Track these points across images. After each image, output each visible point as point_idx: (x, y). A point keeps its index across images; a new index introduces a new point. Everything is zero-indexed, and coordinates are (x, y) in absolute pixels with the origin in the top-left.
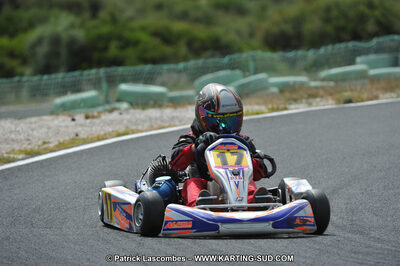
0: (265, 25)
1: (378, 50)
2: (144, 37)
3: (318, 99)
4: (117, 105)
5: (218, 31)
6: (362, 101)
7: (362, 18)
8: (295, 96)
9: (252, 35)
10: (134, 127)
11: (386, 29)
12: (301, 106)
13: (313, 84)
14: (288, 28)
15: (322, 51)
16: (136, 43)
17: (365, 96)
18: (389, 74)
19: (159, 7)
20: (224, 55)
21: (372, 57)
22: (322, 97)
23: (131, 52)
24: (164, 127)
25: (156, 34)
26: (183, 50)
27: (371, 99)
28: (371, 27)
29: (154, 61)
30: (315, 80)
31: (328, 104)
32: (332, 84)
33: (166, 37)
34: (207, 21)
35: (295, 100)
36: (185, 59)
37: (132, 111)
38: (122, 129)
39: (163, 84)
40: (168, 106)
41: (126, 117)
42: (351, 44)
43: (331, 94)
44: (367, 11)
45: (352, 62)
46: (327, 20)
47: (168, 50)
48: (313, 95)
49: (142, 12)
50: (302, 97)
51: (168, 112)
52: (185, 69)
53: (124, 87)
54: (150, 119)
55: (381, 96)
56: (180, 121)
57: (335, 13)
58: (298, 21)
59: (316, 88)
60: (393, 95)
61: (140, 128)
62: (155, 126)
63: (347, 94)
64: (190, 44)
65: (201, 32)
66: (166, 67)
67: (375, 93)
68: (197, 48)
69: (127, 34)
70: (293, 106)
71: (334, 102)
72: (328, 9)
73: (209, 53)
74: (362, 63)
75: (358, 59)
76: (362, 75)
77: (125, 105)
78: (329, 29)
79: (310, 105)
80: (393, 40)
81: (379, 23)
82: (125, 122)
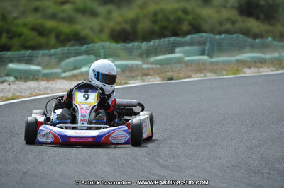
0: (111, 24)
1: (191, 44)
2: (26, 31)
3: (149, 77)
4: (7, 78)
5: (77, 27)
6: (180, 79)
7: (179, 21)
8: (133, 74)
9: (101, 31)
10: (19, 94)
11: (196, 29)
12: (137, 81)
13: (145, 66)
14: (127, 27)
15: (152, 43)
16: (20, 35)
17: (182, 75)
18: (199, 60)
19: (36, 10)
20: (82, 44)
21: (187, 48)
22: (152, 75)
23: (16, 41)
24: (40, 95)
25: (33, 29)
26: (53, 40)
27: (186, 78)
28: (185, 27)
29: (33, 48)
30: (147, 64)
31: (156, 80)
32: (158, 66)
33: (41, 32)
34: (70, 20)
35: (133, 78)
36: (54, 47)
37: (17, 82)
38: (10, 95)
39: (38, 64)
40: (43, 80)
41: (13, 86)
42: (172, 39)
43: (158, 74)
44: (183, 16)
45: (173, 52)
46: (155, 22)
47: (43, 40)
48: (145, 74)
49: (23, 13)
50: (138, 75)
51: (43, 84)
52: (55, 54)
53: (11, 66)
54: (31, 88)
55: (193, 76)
56: (52, 90)
57: (160, 16)
58: (135, 22)
59: (148, 69)
60: (202, 75)
61: (23, 94)
62: (34, 94)
63: (169, 74)
64: (58, 36)
65: (66, 28)
66: (41, 52)
67: (189, 74)
68: (63, 39)
69: (14, 29)
70: (131, 82)
71: (160, 79)
72: (155, 14)
73: (71, 43)
74: (179, 52)
75: (177, 50)
76: (179, 61)
77: (12, 79)
78: (156, 28)
79: (143, 81)
80: (202, 37)
81: (191, 24)
82: (12, 90)
